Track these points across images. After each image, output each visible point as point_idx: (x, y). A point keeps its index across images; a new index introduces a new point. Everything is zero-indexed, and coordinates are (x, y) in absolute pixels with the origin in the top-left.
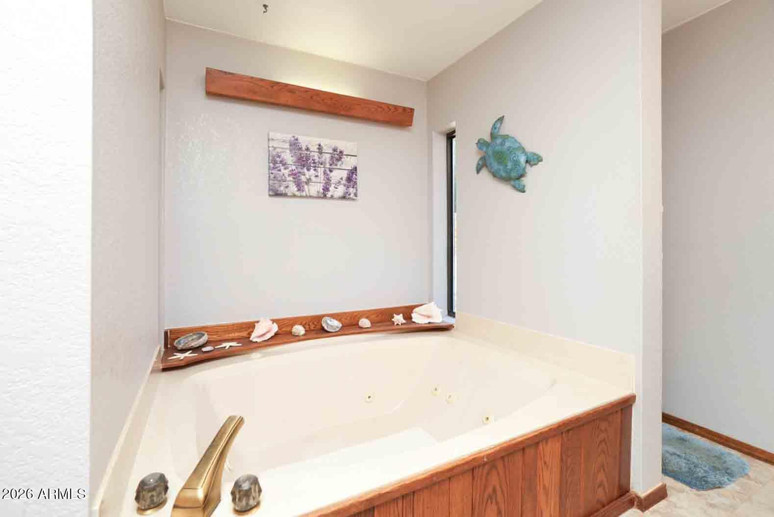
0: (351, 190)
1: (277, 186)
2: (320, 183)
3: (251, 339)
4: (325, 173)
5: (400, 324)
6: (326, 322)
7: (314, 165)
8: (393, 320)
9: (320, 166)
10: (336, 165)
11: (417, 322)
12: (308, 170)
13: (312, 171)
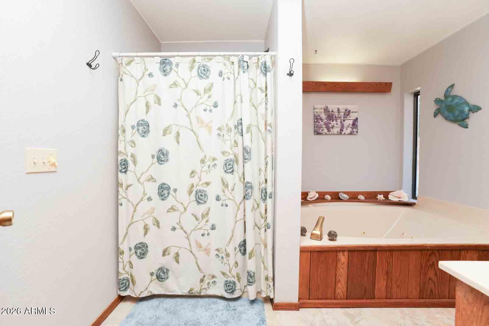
0: (355, 130)
1: (318, 130)
2: (339, 127)
3: (307, 199)
4: (341, 122)
5: (381, 200)
6: (341, 195)
7: (336, 119)
8: (377, 197)
9: (338, 119)
10: (347, 118)
11: (391, 200)
12: (333, 121)
13: (335, 122)
